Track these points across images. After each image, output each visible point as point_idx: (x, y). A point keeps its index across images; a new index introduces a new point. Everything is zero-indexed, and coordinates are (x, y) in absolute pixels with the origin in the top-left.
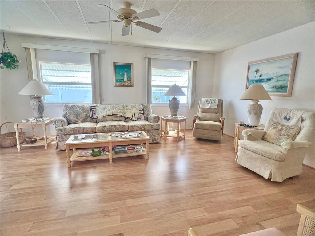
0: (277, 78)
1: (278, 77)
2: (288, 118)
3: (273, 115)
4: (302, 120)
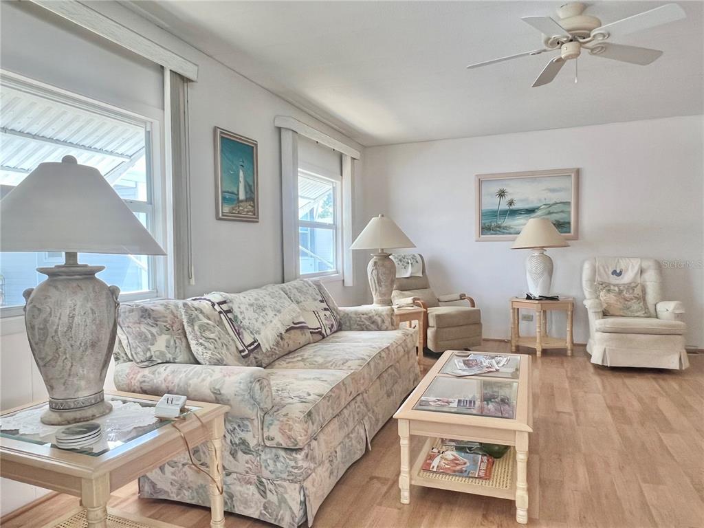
2: (618, 271)
3: (594, 271)
4: (641, 272)
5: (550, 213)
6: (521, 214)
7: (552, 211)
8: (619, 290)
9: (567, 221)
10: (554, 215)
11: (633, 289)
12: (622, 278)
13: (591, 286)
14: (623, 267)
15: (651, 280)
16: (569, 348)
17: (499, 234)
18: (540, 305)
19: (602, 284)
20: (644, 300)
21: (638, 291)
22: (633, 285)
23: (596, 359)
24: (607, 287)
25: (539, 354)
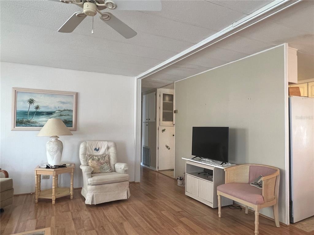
0: (60, 112)
1: (61, 112)
2: (97, 149)
3: (86, 149)
4: (108, 148)
5: (61, 115)
6: (43, 114)
7: (62, 114)
8: (98, 158)
9: (70, 120)
10: (64, 116)
11: (104, 157)
12: (99, 152)
13: (84, 157)
14: (100, 147)
15: (112, 151)
16: (72, 194)
17: (28, 126)
18: (55, 172)
19: (89, 156)
20: (109, 163)
21: (107, 158)
22: (104, 155)
23: (88, 201)
24: (92, 157)
25: (53, 202)
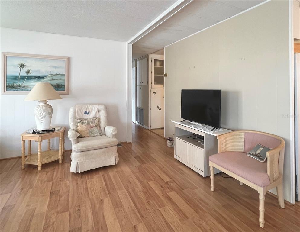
0: (52, 76)
1: (54, 76)
2: (88, 112)
3: (75, 112)
4: (98, 111)
5: (53, 80)
6: (35, 79)
7: (54, 79)
8: (88, 122)
9: (63, 84)
10: (56, 81)
11: (95, 120)
12: (90, 115)
13: (73, 121)
14: (90, 110)
15: (103, 116)
16: (60, 159)
17: (19, 91)
18: (40, 138)
19: (79, 120)
20: (100, 126)
21: (97, 122)
22: (95, 119)
23: (73, 169)
24: (81, 121)
25: (40, 168)
